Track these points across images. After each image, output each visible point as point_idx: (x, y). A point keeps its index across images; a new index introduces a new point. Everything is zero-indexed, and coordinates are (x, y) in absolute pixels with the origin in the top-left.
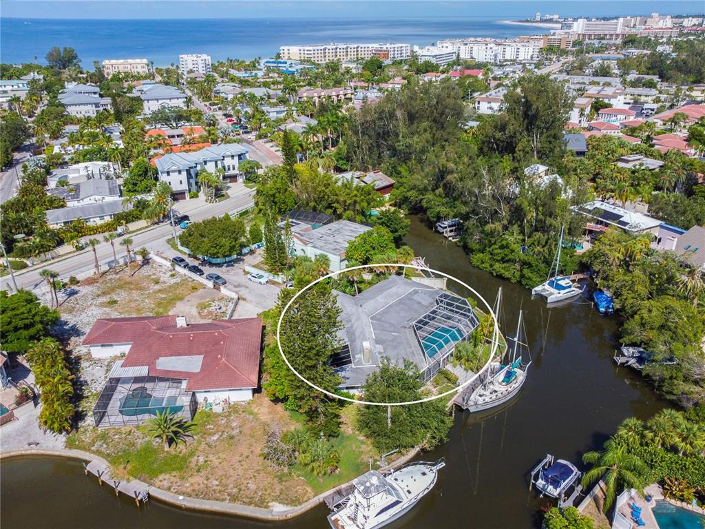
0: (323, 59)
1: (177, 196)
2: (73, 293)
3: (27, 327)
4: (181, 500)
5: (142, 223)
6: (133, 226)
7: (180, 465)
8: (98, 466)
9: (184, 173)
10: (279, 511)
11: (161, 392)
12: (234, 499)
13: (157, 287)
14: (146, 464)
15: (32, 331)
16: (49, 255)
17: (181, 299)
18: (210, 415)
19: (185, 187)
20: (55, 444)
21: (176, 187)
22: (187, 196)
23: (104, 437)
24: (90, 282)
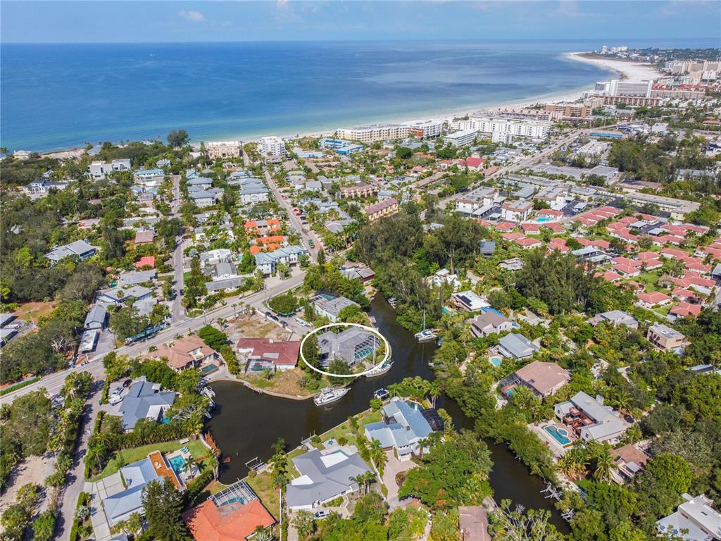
0: (370, 139)
1: (266, 276)
2: (226, 326)
3: (219, 340)
4: (272, 394)
5: (250, 292)
6: (246, 294)
7: (272, 385)
8: (246, 384)
9: (270, 265)
10: (299, 397)
11: (265, 365)
12: (287, 394)
13: (260, 325)
14: (262, 384)
15: (221, 342)
16: (213, 308)
17: (270, 331)
18: (280, 372)
19: (270, 271)
20: (233, 378)
21: (265, 272)
22: (271, 275)
23: (248, 376)
24: (232, 321)
